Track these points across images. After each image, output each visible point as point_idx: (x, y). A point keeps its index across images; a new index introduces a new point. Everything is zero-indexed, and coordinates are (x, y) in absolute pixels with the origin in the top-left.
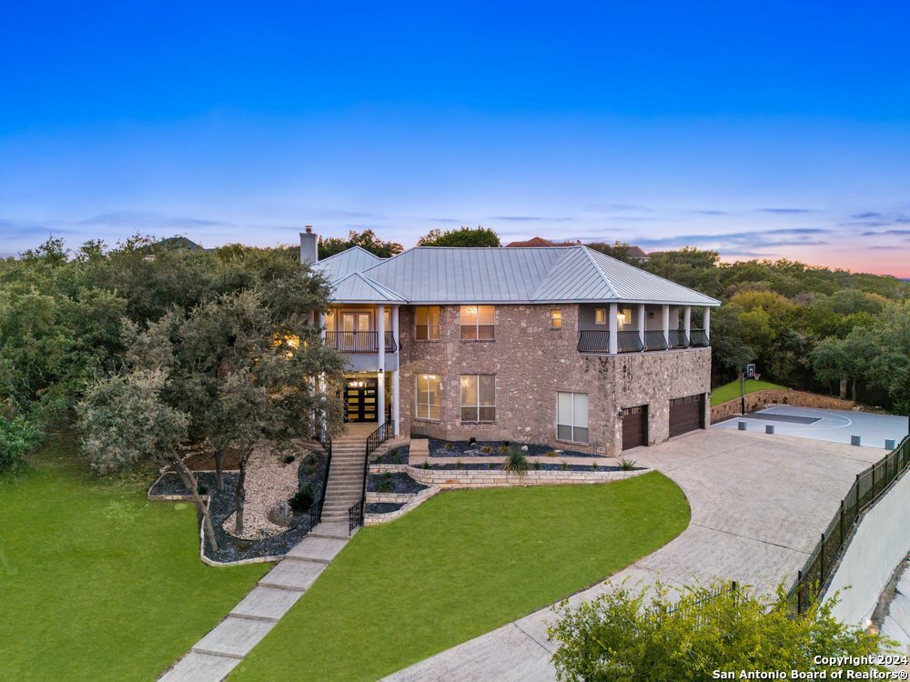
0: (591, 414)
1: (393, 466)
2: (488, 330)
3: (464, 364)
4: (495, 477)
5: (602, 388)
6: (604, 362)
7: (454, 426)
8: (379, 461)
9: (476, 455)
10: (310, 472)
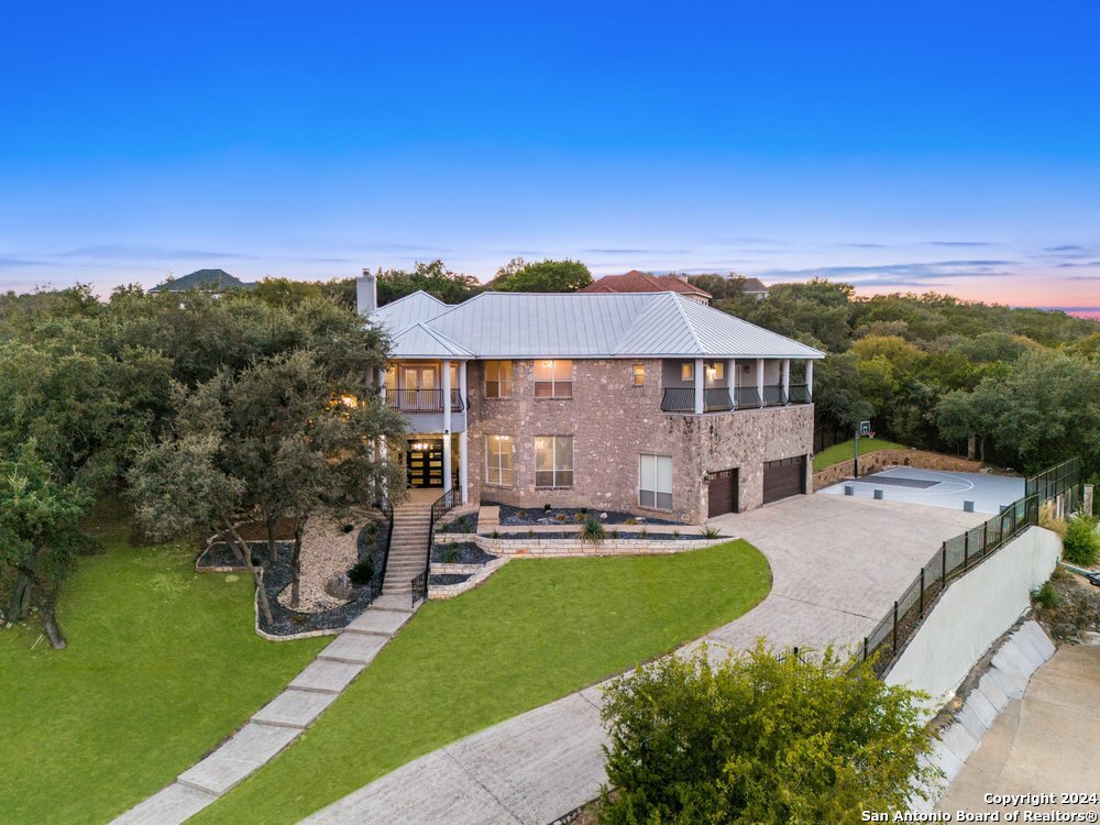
0: (675, 479)
1: (461, 535)
2: (564, 386)
3: (539, 424)
4: (570, 546)
5: (686, 450)
6: (689, 423)
7: (527, 491)
8: (445, 529)
9: (550, 523)
10: (371, 542)
